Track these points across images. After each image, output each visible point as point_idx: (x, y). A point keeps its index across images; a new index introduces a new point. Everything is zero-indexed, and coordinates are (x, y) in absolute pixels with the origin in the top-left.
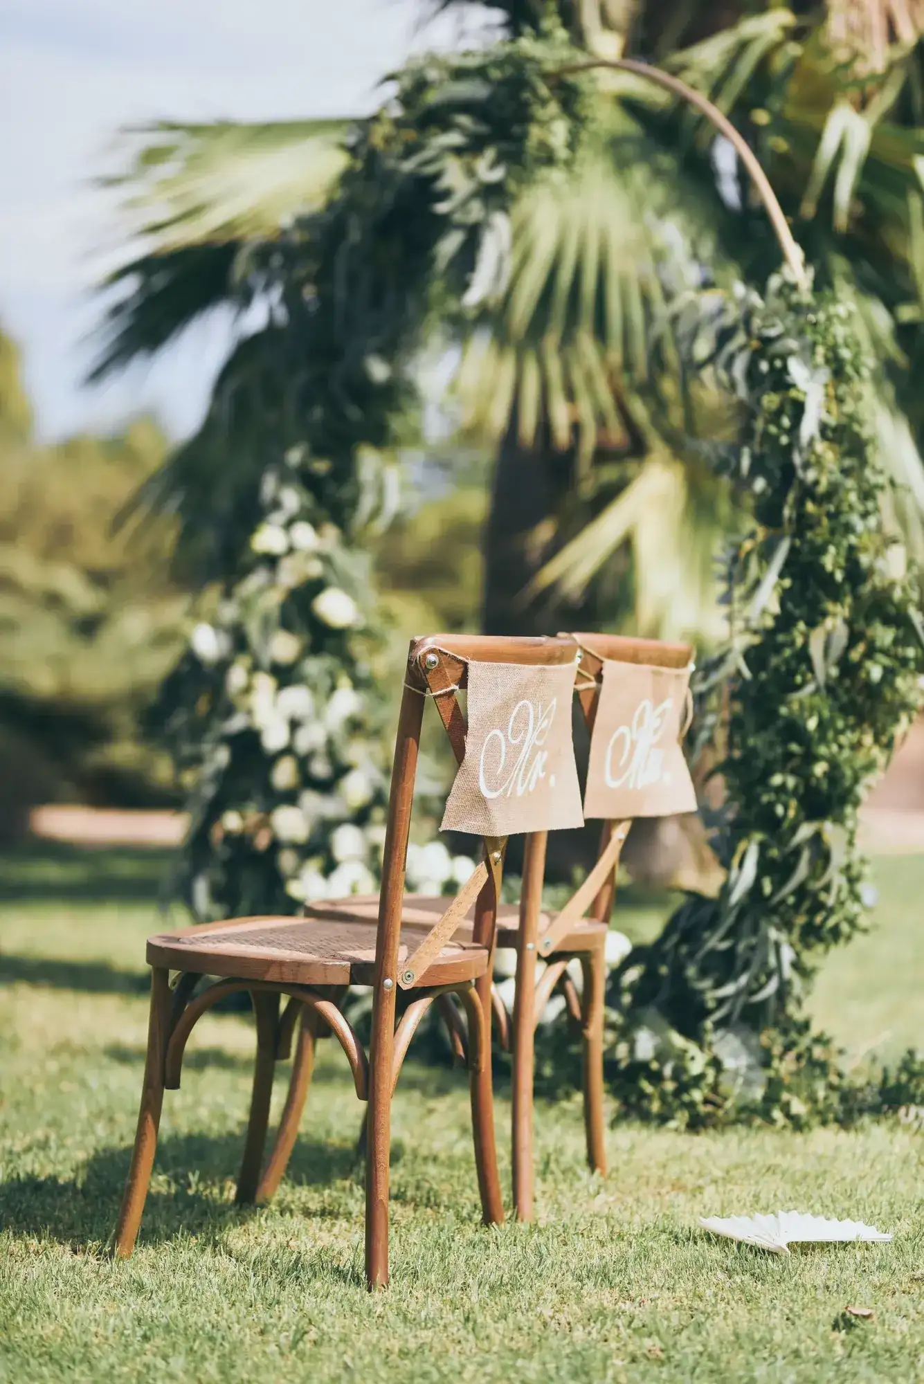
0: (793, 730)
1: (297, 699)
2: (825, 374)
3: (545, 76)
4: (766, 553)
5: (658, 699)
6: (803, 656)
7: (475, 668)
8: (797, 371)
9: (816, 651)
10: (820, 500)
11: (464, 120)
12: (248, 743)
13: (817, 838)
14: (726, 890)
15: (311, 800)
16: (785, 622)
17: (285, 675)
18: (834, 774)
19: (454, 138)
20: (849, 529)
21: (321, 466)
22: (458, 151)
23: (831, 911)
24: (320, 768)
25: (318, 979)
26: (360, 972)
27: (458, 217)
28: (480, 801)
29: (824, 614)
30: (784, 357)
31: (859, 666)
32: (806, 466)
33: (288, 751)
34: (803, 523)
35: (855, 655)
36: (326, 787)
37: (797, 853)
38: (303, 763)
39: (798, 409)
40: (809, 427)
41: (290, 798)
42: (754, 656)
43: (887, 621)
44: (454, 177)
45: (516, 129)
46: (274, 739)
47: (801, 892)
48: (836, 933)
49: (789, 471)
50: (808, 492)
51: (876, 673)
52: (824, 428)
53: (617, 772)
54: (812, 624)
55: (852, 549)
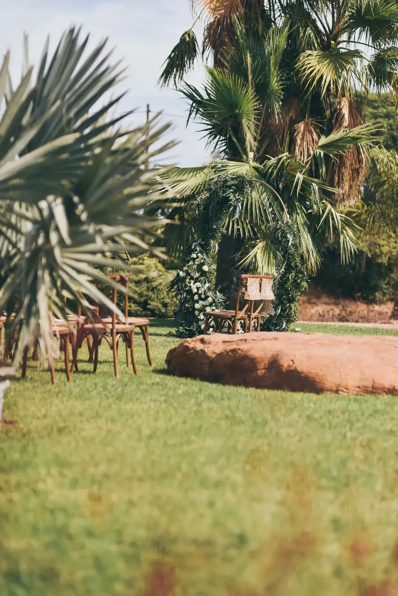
0: (286, 290)
1: (198, 284)
2: (292, 236)
3: (248, 181)
4: (283, 262)
5: (269, 284)
6: (288, 278)
7: (249, 279)
8: (288, 236)
9: (290, 278)
10: (291, 255)
11: (234, 187)
12: (190, 292)
13: (290, 306)
14: (276, 314)
15: (200, 302)
16: (285, 273)
17: (196, 280)
18: (292, 297)
19: (231, 190)
20: (295, 259)
21: (203, 243)
22: (232, 192)
23: (292, 317)
24: (203, 296)
25: (228, 317)
26: (232, 316)
27: (233, 204)
28: (249, 295)
29: (292, 272)
30: (287, 233)
31: (297, 280)
32: (289, 250)
33: (196, 293)
34: (289, 259)
35: (296, 279)
36: (203, 300)
37: (287, 308)
38: (200, 295)
39: (289, 241)
40: (290, 244)
41: (197, 302)
42: (281, 278)
43: (301, 274)
44: (232, 197)
45: (242, 190)
46: (195, 291)
47: (287, 314)
48: (292, 321)
49: (287, 251)
50: (289, 254)
51: (299, 281)
52: (292, 244)
53: (265, 293)
54: (290, 274)
55: (296, 262)
